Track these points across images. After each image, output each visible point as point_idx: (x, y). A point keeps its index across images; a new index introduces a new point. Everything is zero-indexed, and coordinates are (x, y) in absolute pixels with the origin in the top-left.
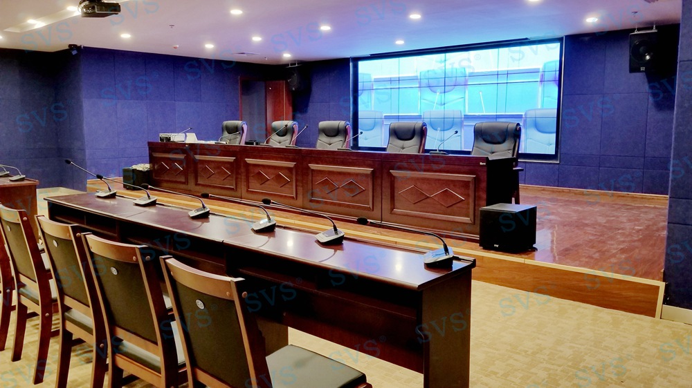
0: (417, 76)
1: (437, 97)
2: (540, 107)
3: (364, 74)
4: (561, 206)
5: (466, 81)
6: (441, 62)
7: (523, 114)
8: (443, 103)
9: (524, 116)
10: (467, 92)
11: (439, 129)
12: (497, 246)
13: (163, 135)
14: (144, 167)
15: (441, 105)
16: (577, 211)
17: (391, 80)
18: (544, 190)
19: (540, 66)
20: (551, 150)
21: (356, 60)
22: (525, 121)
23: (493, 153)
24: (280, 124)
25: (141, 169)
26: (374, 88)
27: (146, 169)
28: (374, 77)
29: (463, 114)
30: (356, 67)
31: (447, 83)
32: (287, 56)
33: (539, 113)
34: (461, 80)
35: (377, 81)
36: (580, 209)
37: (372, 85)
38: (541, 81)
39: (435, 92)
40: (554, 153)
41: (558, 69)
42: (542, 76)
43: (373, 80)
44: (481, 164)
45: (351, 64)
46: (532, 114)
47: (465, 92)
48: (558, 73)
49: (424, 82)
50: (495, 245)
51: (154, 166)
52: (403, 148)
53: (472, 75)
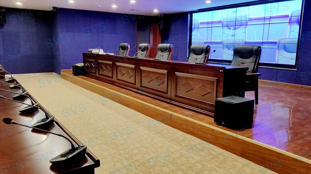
0: (221, 21)
1: (231, 32)
2: (288, 37)
3: (195, 20)
4: (292, 96)
5: (247, 23)
6: (234, 13)
7: (278, 41)
8: (234, 35)
9: (278, 43)
10: (247, 29)
11: (231, 49)
12: (224, 123)
13: (90, 50)
14: (81, 65)
15: (233, 36)
16: (299, 100)
17: (208, 23)
18: (286, 85)
19: (289, 14)
20: (293, 63)
21: (192, 13)
22: (278, 46)
23: (243, 64)
24: (143, 45)
25: (79, 66)
26: (200, 27)
27: (82, 66)
28: (200, 21)
29: (244, 41)
30: (191, 17)
31: (236, 24)
32: (156, 11)
33: (287, 41)
34: (244, 22)
35: (202, 23)
36: (302, 99)
37: (199, 26)
38: (289, 22)
39: (230, 29)
40: (295, 65)
41: (300, 15)
42: (290, 19)
43: (199, 23)
44: (220, 71)
45: (189, 15)
46: (283, 41)
47: (246, 29)
48: (300, 17)
49: (225, 23)
50: (222, 123)
51: (85, 64)
52: (197, 59)
53: (251, 20)
